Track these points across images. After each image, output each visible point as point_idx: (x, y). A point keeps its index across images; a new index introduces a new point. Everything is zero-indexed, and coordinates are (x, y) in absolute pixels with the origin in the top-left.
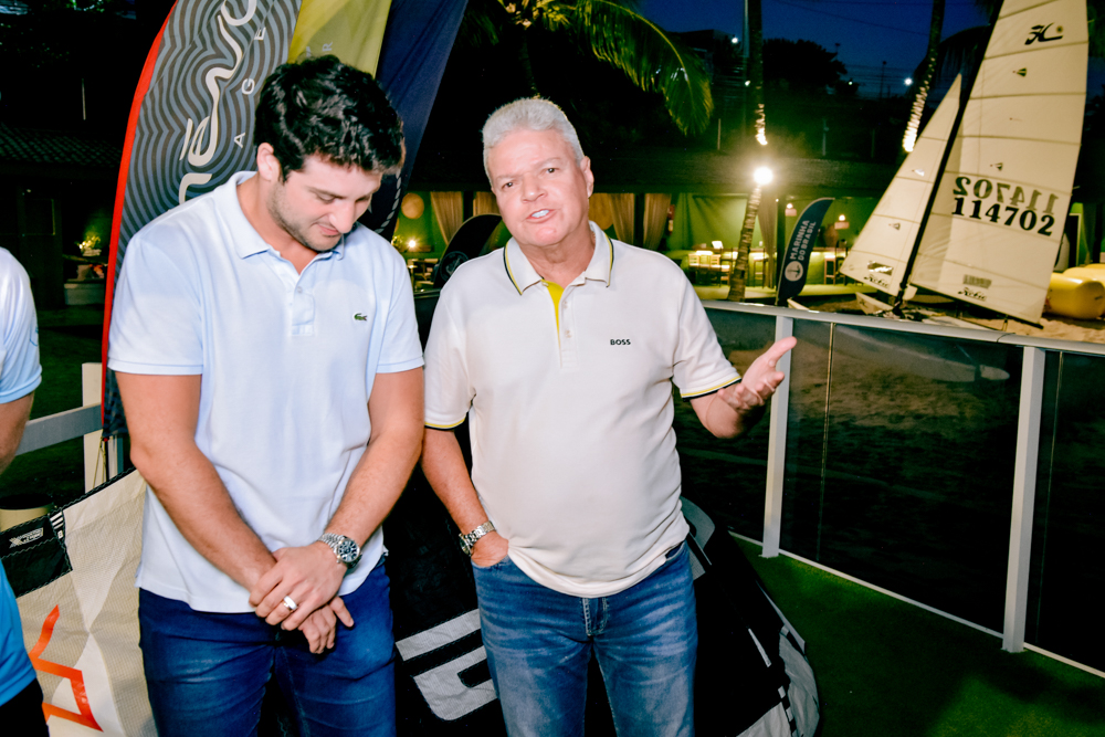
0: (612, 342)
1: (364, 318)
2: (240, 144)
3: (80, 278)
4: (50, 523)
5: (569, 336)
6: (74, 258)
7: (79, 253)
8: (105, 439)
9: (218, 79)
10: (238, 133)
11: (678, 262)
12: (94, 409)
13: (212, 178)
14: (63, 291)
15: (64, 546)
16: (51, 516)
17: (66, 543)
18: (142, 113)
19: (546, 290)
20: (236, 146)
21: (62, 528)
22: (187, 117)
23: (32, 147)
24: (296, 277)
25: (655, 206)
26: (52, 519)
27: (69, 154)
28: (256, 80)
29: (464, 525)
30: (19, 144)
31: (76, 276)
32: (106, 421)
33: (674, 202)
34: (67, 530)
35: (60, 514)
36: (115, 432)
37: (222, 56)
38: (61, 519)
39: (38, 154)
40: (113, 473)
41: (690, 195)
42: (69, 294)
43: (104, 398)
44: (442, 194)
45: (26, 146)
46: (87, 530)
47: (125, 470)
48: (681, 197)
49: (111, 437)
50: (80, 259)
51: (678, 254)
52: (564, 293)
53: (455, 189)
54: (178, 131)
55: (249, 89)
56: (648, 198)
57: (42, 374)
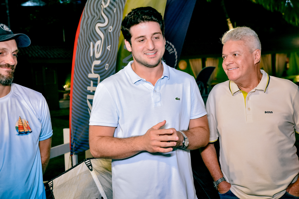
0: (266, 112)
1: (179, 99)
2: (109, 50)
3: (65, 98)
4: (48, 185)
5: (249, 110)
6: (62, 91)
7: (64, 89)
8: (71, 155)
9: (99, 27)
10: (108, 45)
11: (292, 80)
12: (67, 145)
13: (101, 62)
14: (58, 103)
15: (52, 192)
16: (49, 182)
17: (53, 191)
18: (78, 41)
19: (242, 94)
20: (108, 50)
21: (52, 186)
22: (91, 41)
23: (47, 53)
24: (153, 87)
25: (280, 59)
26: (49, 183)
27: (59, 55)
28: (113, 26)
29: (214, 178)
30: (43, 52)
31: (63, 97)
32: (71, 149)
33: (289, 56)
34: (53, 187)
35: (52, 181)
36: (74, 153)
37: (100, 19)
38: (52, 183)
39: (49, 55)
40: (74, 164)
41: (296, 53)
42: (60, 104)
43: (71, 141)
44: (194, 60)
45: (45, 52)
46: (61, 186)
47: (78, 163)
48: (292, 55)
49: (73, 155)
50: (64, 92)
51: (291, 77)
52: (248, 95)
53: (198, 57)
54: (88, 46)
55: (110, 30)
56: (277, 56)
57: (53, 132)
